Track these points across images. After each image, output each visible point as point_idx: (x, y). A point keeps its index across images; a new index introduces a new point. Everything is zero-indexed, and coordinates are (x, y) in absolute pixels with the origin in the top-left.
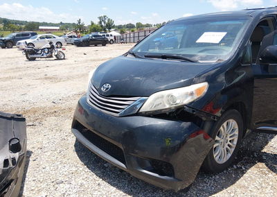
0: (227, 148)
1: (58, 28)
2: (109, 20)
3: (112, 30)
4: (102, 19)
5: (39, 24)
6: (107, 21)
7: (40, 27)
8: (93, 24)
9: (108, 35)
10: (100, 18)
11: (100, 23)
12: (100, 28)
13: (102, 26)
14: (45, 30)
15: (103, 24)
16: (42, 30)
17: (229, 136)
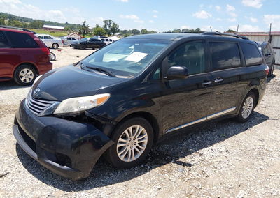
0: (135, 150)
1: (63, 28)
2: (114, 24)
3: (117, 34)
4: (107, 23)
5: (44, 23)
6: (112, 25)
7: (45, 26)
8: (97, 26)
9: (107, 40)
10: (105, 22)
11: (106, 26)
12: (105, 32)
13: (106, 30)
14: (50, 29)
15: (108, 27)
16: (46, 29)
17: (137, 139)
